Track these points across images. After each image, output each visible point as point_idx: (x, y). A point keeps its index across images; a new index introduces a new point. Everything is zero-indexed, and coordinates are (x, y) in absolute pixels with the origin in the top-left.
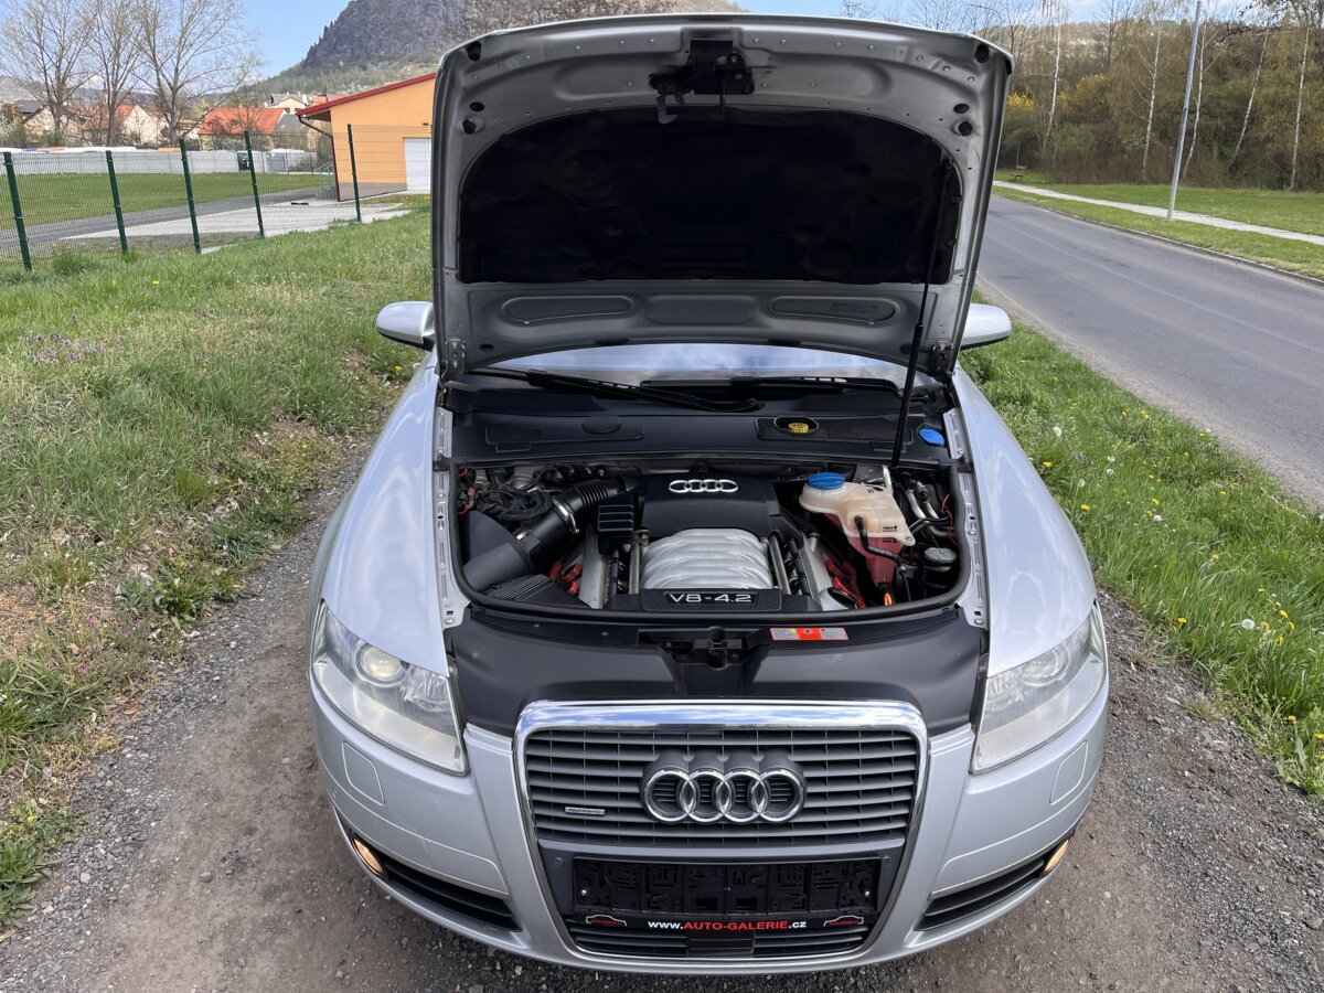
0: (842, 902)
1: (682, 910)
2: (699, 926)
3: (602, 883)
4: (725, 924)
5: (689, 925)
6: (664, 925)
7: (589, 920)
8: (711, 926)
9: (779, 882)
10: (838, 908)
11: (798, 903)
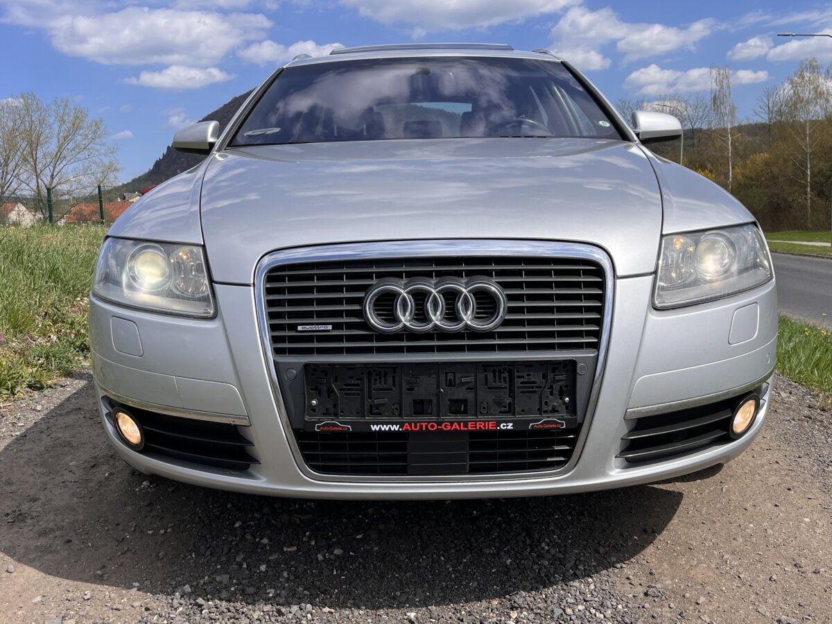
0: (545, 408)
1: (400, 415)
2: (416, 427)
3: (330, 391)
4: (439, 424)
5: (406, 426)
6: (385, 428)
7: (318, 427)
8: (427, 426)
9: (486, 384)
10: (541, 414)
11: (505, 407)
